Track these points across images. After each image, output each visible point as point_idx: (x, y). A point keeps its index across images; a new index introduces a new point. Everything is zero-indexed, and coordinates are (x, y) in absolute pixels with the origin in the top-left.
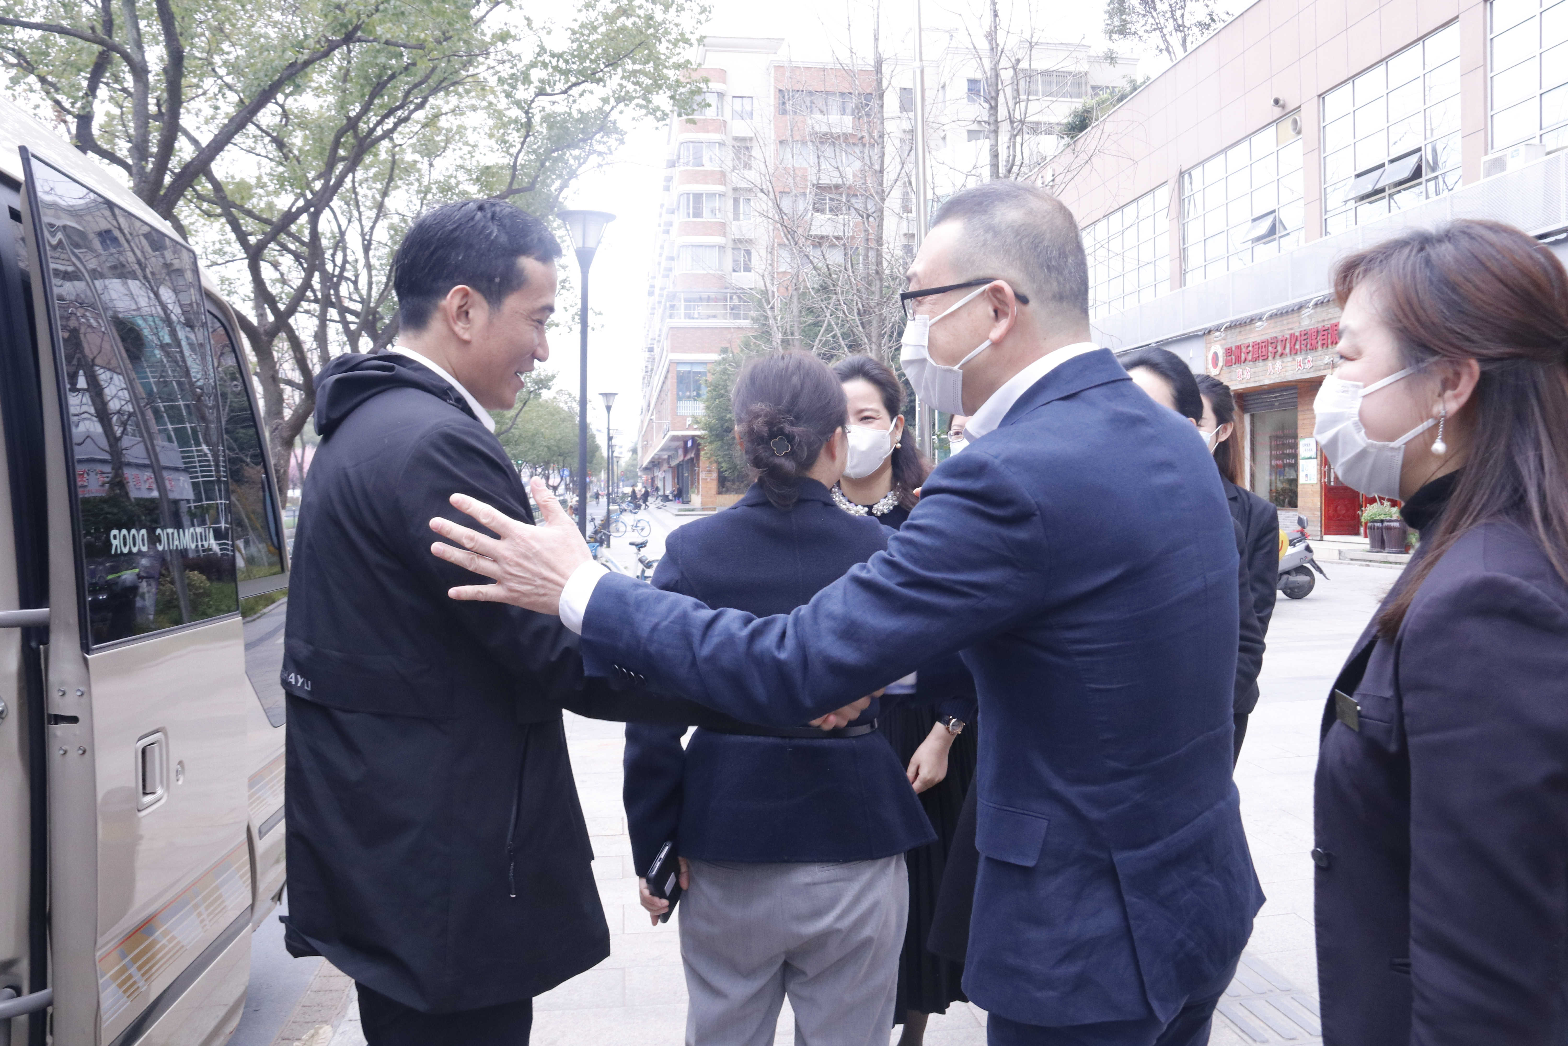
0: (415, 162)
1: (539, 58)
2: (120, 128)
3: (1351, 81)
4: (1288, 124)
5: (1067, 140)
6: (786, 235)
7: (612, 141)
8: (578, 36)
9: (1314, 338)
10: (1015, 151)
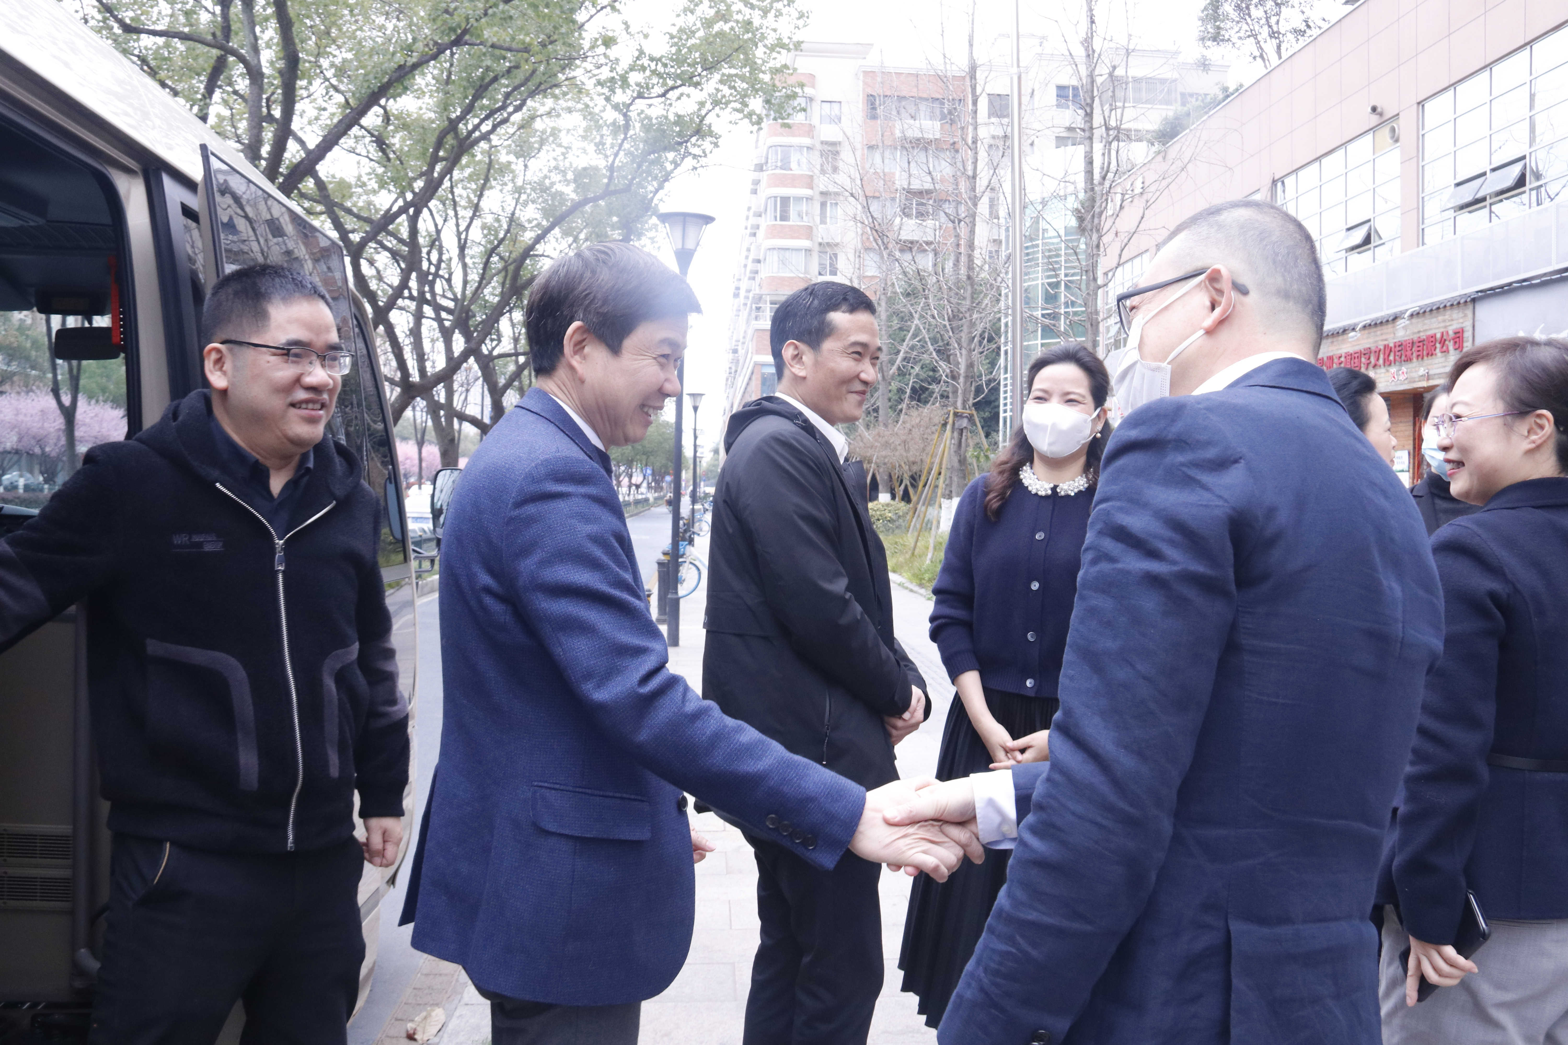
0: (509, 163)
1: (638, 62)
2: (229, 128)
3: (1452, 88)
4: (1385, 132)
5: (1157, 147)
6: (875, 240)
7: (707, 144)
8: (676, 40)
9: (1408, 349)
10: (1110, 158)
